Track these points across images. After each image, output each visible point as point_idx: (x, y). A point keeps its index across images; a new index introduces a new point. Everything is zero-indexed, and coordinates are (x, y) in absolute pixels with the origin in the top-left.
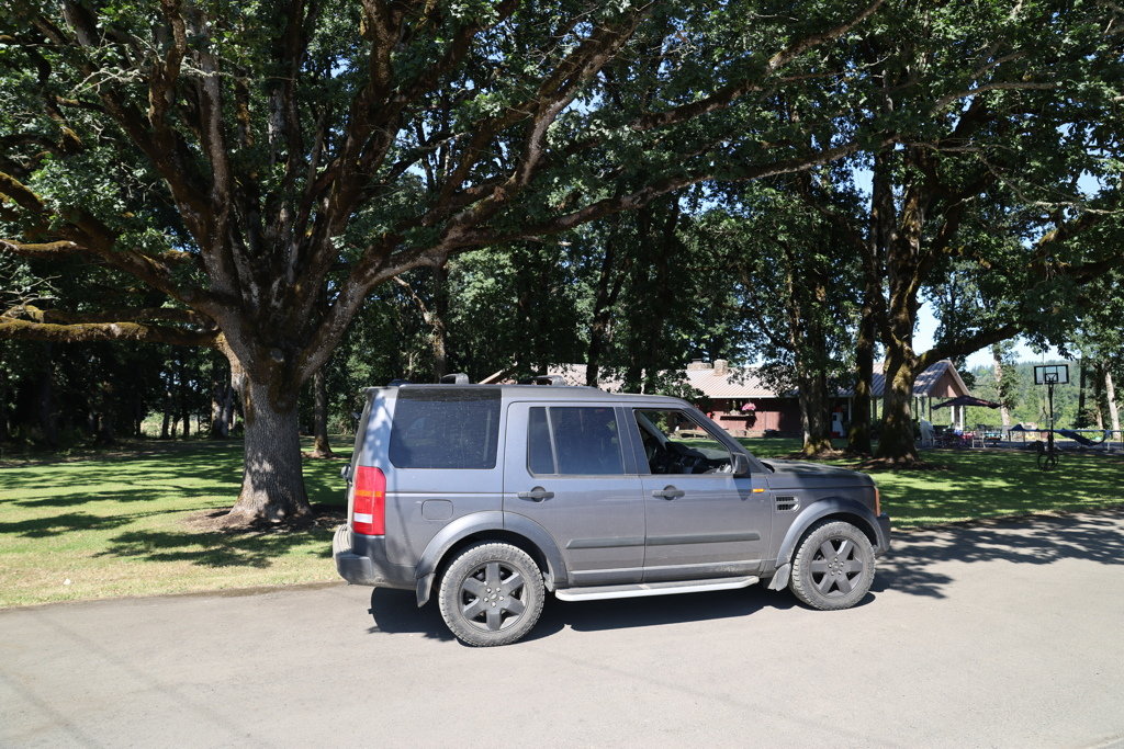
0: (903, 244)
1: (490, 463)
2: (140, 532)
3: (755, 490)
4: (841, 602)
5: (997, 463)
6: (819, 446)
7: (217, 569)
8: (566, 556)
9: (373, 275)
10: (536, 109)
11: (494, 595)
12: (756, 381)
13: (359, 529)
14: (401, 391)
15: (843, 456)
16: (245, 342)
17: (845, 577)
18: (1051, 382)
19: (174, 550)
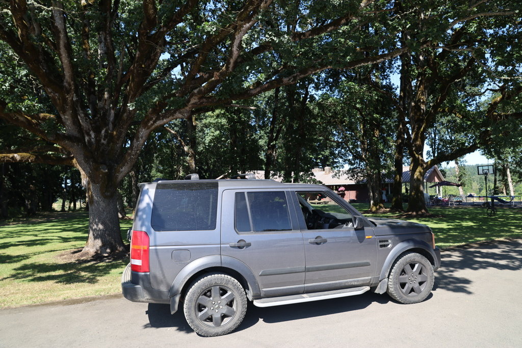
0: (418, 108)
1: (213, 226)
2: (31, 264)
3: (367, 237)
4: (416, 299)
5: (464, 213)
6: (378, 207)
7: (68, 285)
8: (258, 279)
9: (152, 125)
10: (235, 28)
11: (216, 306)
12: (346, 176)
13: (135, 269)
14: (158, 185)
15: (389, 211)
16: (86, 162)
17: (418, 285)
18: (486, 174)
19: (48, 274)
